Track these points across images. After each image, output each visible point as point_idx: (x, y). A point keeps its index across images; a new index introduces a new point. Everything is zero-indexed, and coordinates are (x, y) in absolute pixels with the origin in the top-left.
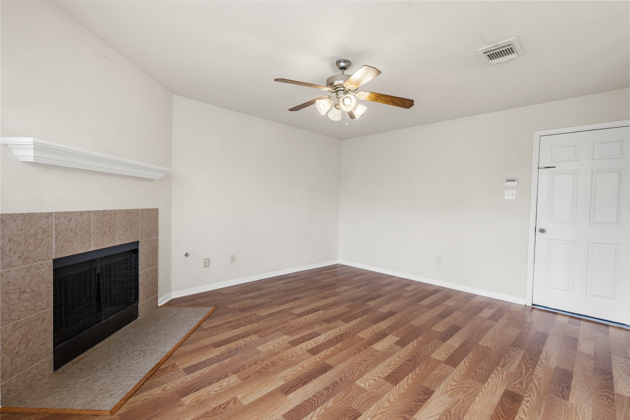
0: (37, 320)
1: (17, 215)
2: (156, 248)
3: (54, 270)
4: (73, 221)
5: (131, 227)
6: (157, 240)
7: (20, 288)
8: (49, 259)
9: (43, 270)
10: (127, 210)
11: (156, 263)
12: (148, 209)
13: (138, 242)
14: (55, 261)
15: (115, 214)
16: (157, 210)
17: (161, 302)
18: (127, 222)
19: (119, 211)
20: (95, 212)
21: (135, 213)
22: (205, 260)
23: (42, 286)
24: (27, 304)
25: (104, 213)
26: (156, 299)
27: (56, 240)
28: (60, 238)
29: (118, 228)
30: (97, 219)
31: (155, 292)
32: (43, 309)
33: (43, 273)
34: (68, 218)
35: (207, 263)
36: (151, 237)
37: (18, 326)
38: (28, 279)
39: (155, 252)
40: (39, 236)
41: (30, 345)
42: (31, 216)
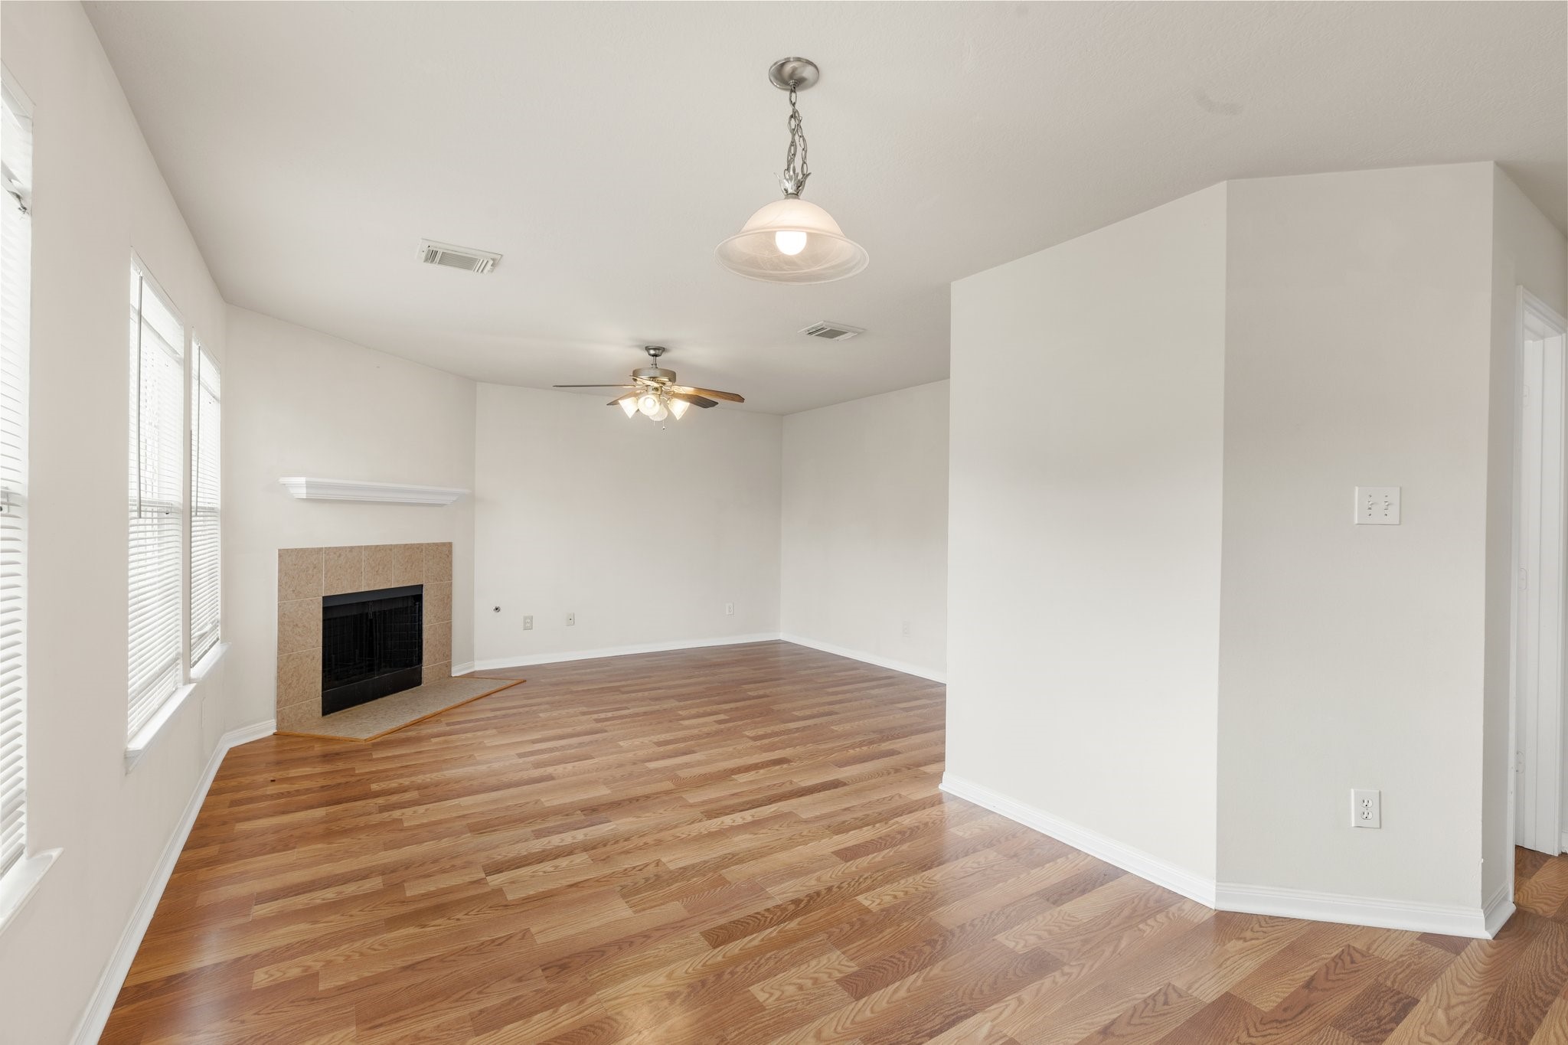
0: (308, 656)
1: (292, 550)
2: (449, 597)
3: (324, 608)
4: (342, 557)
5: (412, 566)
6: (451, 585)
7: (292, 621)
8: (319, 596)
9: (313, 607)
10: (406, 545)
11: (449, 617)
12: (436, 544)
13: (422, 585)
14: (324, 598)
15: (391, 550)
16: (450, 544)
17: (457, 671)
18: (407, 560)
19: (396, 546)
20: (367, 548)
21: (418, 548)
22: (525, 618)
23: (312, 623)
24: (298, 638)
25: (377, 549)
26: (449, 666)
27: (325, 577)
28: (330, 575)
29: (393, 567)
30: (369, 555)
31: (447, 656)
33: (314, 609)
34: (338, 554)
35: (528, 624)
36: (442, 581)
37: (291, 658)
38: (300, 613)
39: (446, 601)
40: (310, 572)
41: (301, 679)
42: (303, 550)
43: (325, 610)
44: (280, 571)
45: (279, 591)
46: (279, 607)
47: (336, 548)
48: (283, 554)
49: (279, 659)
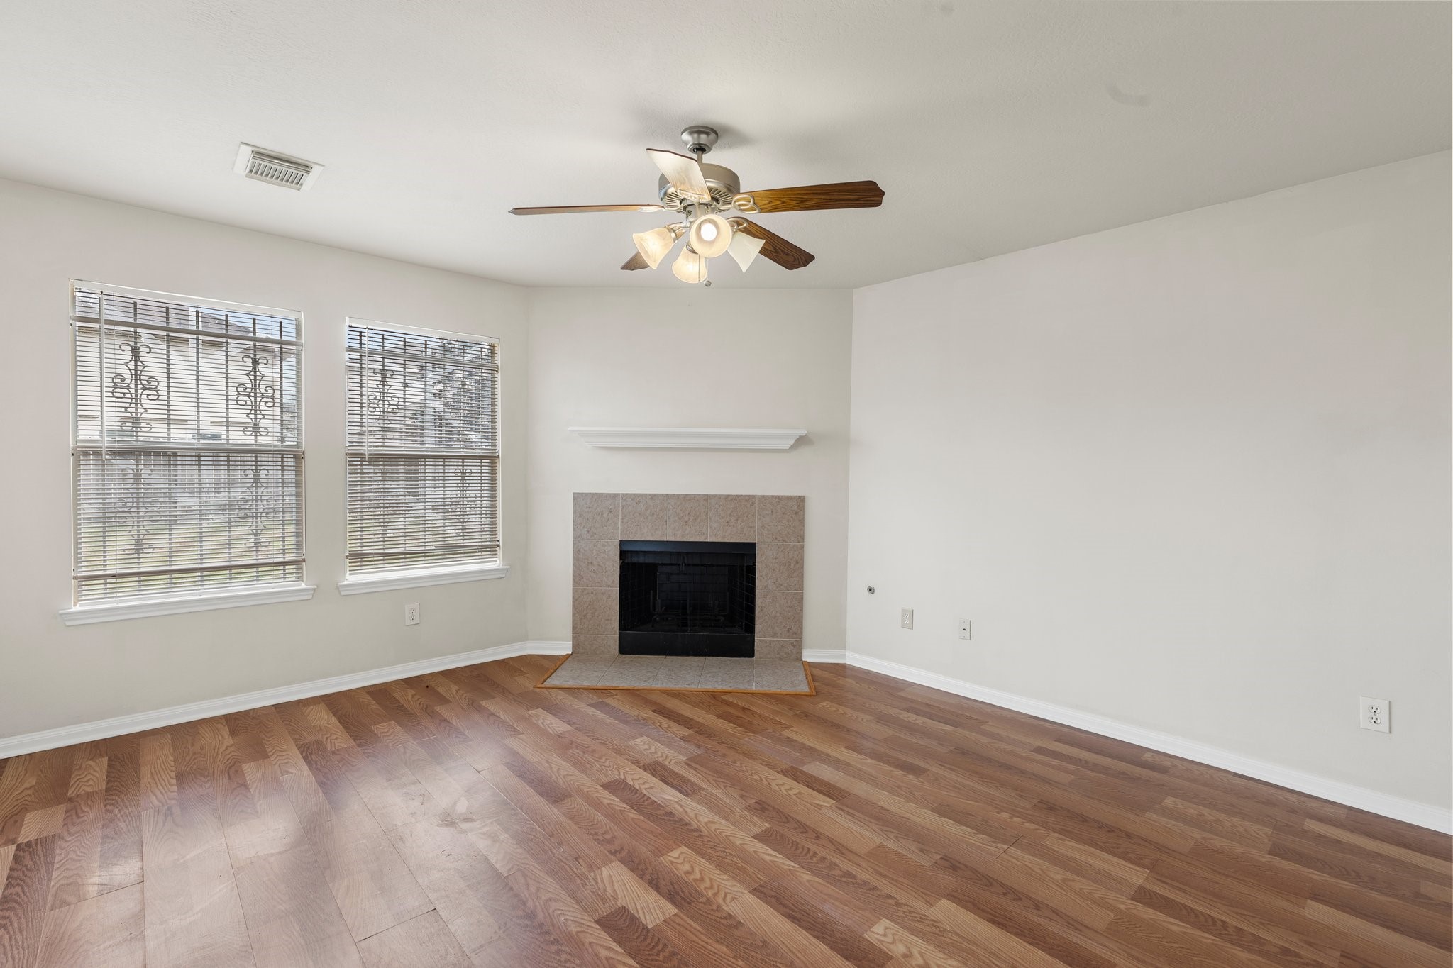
0: (603, 594)
1: (586, 494)
2: (800, 562)
3: (620, 551)
4: (641, 504)
5: (737, 520)
6: (802, 548)
7: (588, 559)
8: (614, 539)
9: (609, 549)
10: (729, 496)
11: (800, 586)
12: (779, 496)
13: (754, 543)
14: (622, 542)
15: (706, 500)
16: (801, 499)
17: (810, 658)
18: (729, 512)
19: (712, 497)
20: (672, 496)
21: (746, 501)
22: (904, 611)
23: (607, 563)
24: (592, 574)
25: (687, 498)
26: (799, 646)
27: (622, 522)
28: (626, 520)
29: (710, 519)
30: (675, 503)
31: (793, 633)
32: (609, 586)
33: (609, 551)
34: (637, 500)
35: (909, 620)
36: (784, 541)
37: (586, 592)
38: (595, 552)
39: (795, 567)
40: (605, 515)
41: (596, 614)
42: (598, 496)
43: (623, 554)
44: (575, 512)
45: (574, 530)
46: (574, 544)
47: (634, 494)
48: (577, 497)
49: (575, 591)
